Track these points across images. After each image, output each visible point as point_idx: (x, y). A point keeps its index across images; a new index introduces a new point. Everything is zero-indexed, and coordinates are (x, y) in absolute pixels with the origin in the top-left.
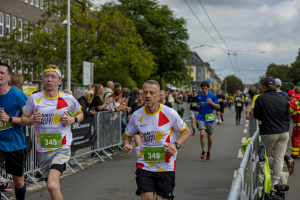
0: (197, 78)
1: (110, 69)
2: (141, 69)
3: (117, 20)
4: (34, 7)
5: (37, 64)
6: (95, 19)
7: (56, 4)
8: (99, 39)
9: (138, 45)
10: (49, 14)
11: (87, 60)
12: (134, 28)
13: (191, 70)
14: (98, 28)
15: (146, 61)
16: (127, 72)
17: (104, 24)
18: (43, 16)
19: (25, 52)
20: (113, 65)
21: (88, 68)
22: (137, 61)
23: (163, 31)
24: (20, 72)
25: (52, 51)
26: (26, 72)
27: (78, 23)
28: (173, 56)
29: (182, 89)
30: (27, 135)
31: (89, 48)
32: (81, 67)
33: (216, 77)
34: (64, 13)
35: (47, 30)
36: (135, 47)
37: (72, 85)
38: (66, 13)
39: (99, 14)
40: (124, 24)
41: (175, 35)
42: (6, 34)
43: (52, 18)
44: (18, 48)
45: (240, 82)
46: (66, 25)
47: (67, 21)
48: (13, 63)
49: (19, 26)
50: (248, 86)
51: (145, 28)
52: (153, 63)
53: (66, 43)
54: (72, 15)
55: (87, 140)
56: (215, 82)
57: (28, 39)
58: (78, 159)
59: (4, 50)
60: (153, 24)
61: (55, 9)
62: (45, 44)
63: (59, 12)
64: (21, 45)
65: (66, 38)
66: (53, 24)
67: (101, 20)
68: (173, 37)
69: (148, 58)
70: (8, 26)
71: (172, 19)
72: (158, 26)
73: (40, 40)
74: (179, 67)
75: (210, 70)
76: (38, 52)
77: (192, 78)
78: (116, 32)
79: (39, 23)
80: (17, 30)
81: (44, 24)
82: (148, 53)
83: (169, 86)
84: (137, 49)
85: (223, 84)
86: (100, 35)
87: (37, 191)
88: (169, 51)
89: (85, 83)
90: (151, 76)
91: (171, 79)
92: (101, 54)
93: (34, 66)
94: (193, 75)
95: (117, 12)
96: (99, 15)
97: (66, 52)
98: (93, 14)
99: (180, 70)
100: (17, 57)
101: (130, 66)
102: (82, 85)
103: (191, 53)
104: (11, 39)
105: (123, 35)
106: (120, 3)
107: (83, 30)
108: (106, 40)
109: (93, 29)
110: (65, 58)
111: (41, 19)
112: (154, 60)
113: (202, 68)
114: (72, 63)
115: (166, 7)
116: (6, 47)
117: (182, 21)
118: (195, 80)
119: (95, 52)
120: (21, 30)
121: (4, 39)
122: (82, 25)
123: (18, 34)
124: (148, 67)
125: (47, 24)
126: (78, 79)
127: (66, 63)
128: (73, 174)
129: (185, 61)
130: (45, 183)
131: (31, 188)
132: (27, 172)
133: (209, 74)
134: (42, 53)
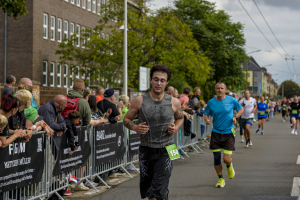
0: (254, 83)
2: (197, 74)
3: (173, 25)
4: (91, 13)
5: (94, 69)
6: (151, 25)
7: (113, 10)
8: (155, 44)
9: (195, 50)
10: (106, 20)
11: (144, 65)
12: (190, 33)
13: (248, 75)
14: (154, 33)
15: (202, 67)
16: (183, 78)
17: (160, 30)
18: (101, 21)
19: (82, 57)
21: (144, 73)
22: (193, 66)
24: (78, 77)
25: (109, 56)
26: (83, 78)
27: (134, 29)
28: (231, 61)
30: (86, 140)
31: (145, 53)
33: (273, 82)
34: (121, 18)
35: (104, 36)
36: (191, 52)
37: (129, 91)
38: (123, 19)
39: (156, 19)
40: (180, 29)
41: (231, 40)
42: (64, 40)
43: (109, 23)
44: (76, 53)
45: (297, 87)
46: (123, 31)
47: (125, 27)
48: (71, 68)
49: (76, 32)
51: (202, 33)
52: (209, 68)
53: (122, 48)
54: (129, 21)
56: (272, 87)
57: (86, 45)
58: (135, 164)
59: (62, 55)
60: (210, 29)
61: (112, 15)
62: (102, 50)
63: (116, 18)
64: (78, 50)
65: (123, 43)
66: (110, 30)
67: (157, 26)
68: (230, 42)
69: (204, 63)
70: (66, 32)
71: (228, 24)
72: (215, 30)
73: (97, 46)
74: (235, 73)
75: (267, 75)
76: (95, 57)
77: (248, 83)
78: (172, 37)
79: (96, 29)
80: (75, 35)
81: (101, 29)
82: (204, 59)
84: (193, 54)
85: (281, 89)
86: (157, 40)
87: (94, 196)
88: (226, 56)
89: (142, 89)
91: (227, 84)
92: (157, 59)
93: (91, 72)
94: (250, 80)
95: (173, 18)
96: (155, 21)
97: (122, 58)
98: (149, 19)
99: (236, 75)
100: (75, 62)
101: (187, 72)
102: (138, 91)
103: (247, 58)
104: (70, 44)
105: (179, 40)
106: (176, 8)
107: (139, 35)
108: (162, 45)
109: (150, 34)
110: (122, 64)
111: (99, 24)
112: (211, 65)
113: (258, 73)
114: (129, 68)
115: (222, 12)
116: (63, 52)
117: (239, 26)
118: (251, 85)
119: (151, 57)
120: (78, 36)
121: (62, 45)
122: (138, 31)
123: (76, 40)
124: (204, 72)
125: (104, 29)
126: (135, 84)
127: (123, 68)
128: (131, 179)
129: (242, 66)
130: (103, 188)
131: (89, 193)
132: (86, 178)
133: (266, 78)
134: (99, 58)
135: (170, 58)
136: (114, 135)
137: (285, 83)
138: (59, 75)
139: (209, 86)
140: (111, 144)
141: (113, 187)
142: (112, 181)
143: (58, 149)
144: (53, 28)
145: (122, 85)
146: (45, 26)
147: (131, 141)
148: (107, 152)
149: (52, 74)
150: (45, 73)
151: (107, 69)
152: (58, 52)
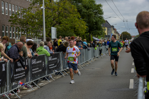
1: (64, 30)
2: (80, 30)
3: (68, 6)
5: (29, 29)
6: (56, 6)
8: (59, 15)
9: (78, 18)
10: (34, 4)
11: (53, 26)
12: (76, 10)
13: (105, 30)
14: (58, 10)
15: (82, 26)
17: (61, 8)
18: (31, 5)
19: (22, 23)
20: (66, 29)
21: (54, 30)
22: (78, 26)
23: (90, 11)
24: (20, 33)
26: (23, 33)
27: (48, 8)
28: (96, 23)
29: (101, 39)
30: (27, 64)
31: (54, 20)
32: (51, 30)
33: (117, 33)
35: (33, 12)
36: (77, 19)
37: (46, 39)
38: (42, 3)
39: (58, 3)
40: (71, 8)
41: (96, 12)
42: (13, 14)
43: (35, 6)
44: (19, 21)
45: (129, 35)
47: (43, 7)
48: (17, 29)
49: (19, 10)
50: (133, 36)
52: (86, 27)
53: (42, 18)
54: (45, 4)
55: (56, 66)
56: (117, 35)
57: (23, 17)
61: (36, 1)
62: (32, 19)
63: (39, 3)
64: (20, 20)
65: (42, 15)
66: (36, 9)
67: (59, 6)
69: (83, 24)
70: (13, 11)
71: (95, 5)
72: (87, 8)
73: (30, 17)
74: (99, 28)
75: (114, 29)
76: (29, 23)
77: (105, 34)
78: (67, 12)
79: (28, 9)
80: (18, 12)
81: (31, 9)
82: (83, 22)
83: (94, 38)
85: (121, 36)
86: (59, 13)
87: (32, 92)
88: (94, 21)
89: (52, 38)
90: (85, 33)
91: (95, 34)
92: (60, 23)
93: (26, 30)
94: (106, 32)
95: (67, 2)
97: (42, 23)
98: (55, 3)
99: (99, 29)
100: (18, 26)
101: (75, 29)
103: (104, 21)
104: (15, 17)
105: (71, 13)
107: (50, 11)
108: (62, 16)
109: (56, 11)
110: (42, 26)
111: (30, 6)
112: (87, 25)
113: (110, 28)
114: (46, 28)
116: (13, 21)
117: (100, 6)
118: (107, 34)
119: (57, 22)
120: (20, 12)
121: (11, 17)
122: (50, 9)
123: (19, 14)
124: (84, 29)
125: (33, 9)
126: (49, 35)
127: (43, 28)
128: (50, 83)
129: (102, 25)
130: (36, 88)
131: (29, 91)
132: (27, 83)
133: (114, 31)
134: (31, 23)
135: (66, 23)
136: (41, 61)
137: (123, 33)
138: (11, 32)
139: (86, 36)
140: (39, 66)
141: (41, 87)
142: (40, 84)
143: (13, 69)
144: (7, 9)
145: (43, 36)
146: (3, 8)
147: (49, 64)
148: (38, 70)
149: (7, 32)
150: (3, 31)
151: (35, 29)
152: (10, 21)
